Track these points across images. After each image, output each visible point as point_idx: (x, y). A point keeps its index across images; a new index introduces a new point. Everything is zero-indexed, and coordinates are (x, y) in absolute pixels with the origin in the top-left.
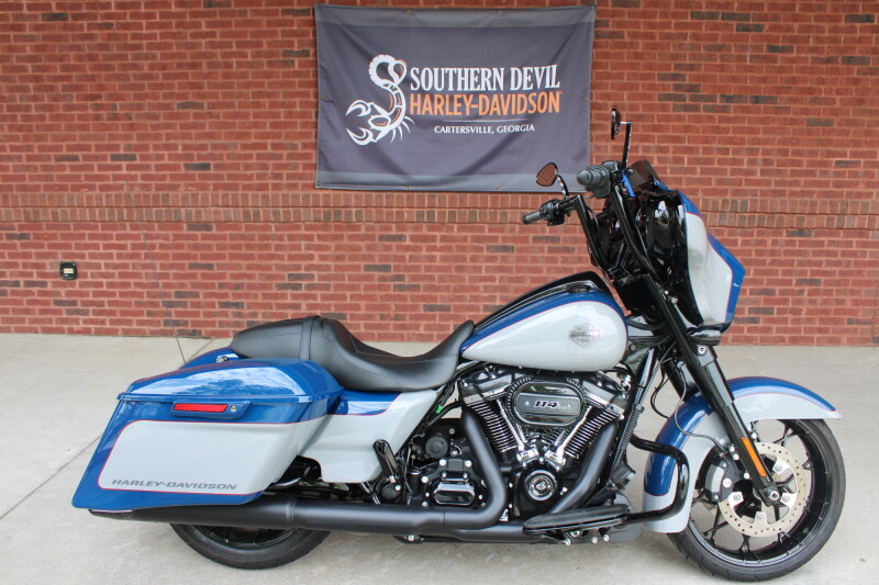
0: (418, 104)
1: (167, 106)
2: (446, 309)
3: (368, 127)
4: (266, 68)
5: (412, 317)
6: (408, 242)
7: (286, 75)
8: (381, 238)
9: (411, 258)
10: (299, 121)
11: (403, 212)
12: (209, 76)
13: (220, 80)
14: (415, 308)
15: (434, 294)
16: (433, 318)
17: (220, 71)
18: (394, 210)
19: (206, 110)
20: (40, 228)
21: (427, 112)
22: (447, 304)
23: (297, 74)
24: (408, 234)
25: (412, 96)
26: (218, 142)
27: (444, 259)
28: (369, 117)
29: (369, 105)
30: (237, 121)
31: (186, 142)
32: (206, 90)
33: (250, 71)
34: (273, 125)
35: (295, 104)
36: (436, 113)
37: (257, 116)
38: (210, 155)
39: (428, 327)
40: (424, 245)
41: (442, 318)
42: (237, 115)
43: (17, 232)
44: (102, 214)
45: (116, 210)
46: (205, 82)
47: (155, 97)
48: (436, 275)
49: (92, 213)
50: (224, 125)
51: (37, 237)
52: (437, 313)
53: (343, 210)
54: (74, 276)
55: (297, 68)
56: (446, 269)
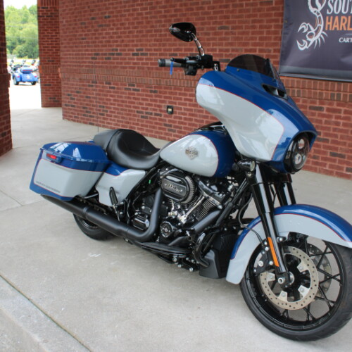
0: (331, 23)
1: (213, 29)
2: (343, 156)
3: (305, 39)
4: (259, 6)
5: (323, 159)
6: (325, 112)
7: (268, 10)
8: (311, 108)
9: (326, 122)
10: (273, 36)
11: (322, 93)
12: (233, 11)
13: (237, 14)
14: (325, 153)
15: (337, 146)
16: (334, 161)
17: (238, 9)
18: (318, 91)
19: (230, 30)
20: (161, 88)
21: (336, 28)
22: (343, 153)
23: (273, 9)
24: (325, 107)
25: (327, 18)
26: (234, 47)
27: (345, 125)
28: (306, 33)
29: (307, 25)
30: (244, 36)
31: (221, 47)
32: (231, 19)
33: (251, 8)
34: (261, 39)
35: (271, 26)
36: (341, 29)
37: (253, 33)
38: (230, 54)
39: (331, 166)
40: (334, 115)
41: (340, 162)
42: (243, 33)
43: (153, 89)
44: (184, 83)
45: (189, 82)
46: (231, 15)
47: (209, 24)
48: (339, 134)
49: (180, 82)
50: (237, 38)
51: (160, 92)
52: (338, 158)
53: (291, 89)
54: (172, 113)
55: (274, 5)
56: (346, 131)
